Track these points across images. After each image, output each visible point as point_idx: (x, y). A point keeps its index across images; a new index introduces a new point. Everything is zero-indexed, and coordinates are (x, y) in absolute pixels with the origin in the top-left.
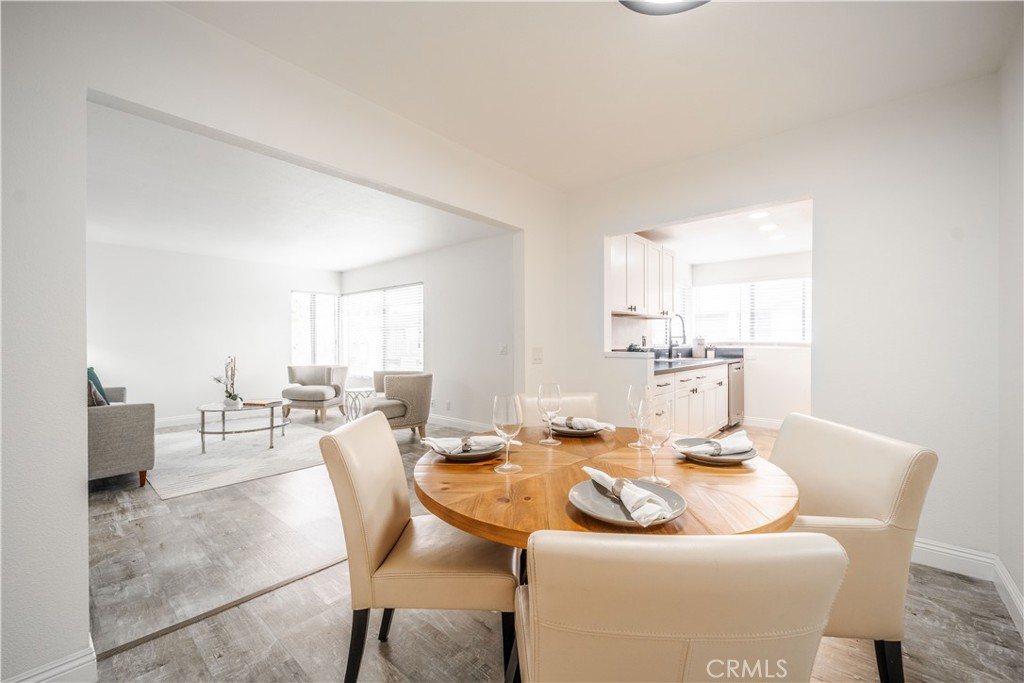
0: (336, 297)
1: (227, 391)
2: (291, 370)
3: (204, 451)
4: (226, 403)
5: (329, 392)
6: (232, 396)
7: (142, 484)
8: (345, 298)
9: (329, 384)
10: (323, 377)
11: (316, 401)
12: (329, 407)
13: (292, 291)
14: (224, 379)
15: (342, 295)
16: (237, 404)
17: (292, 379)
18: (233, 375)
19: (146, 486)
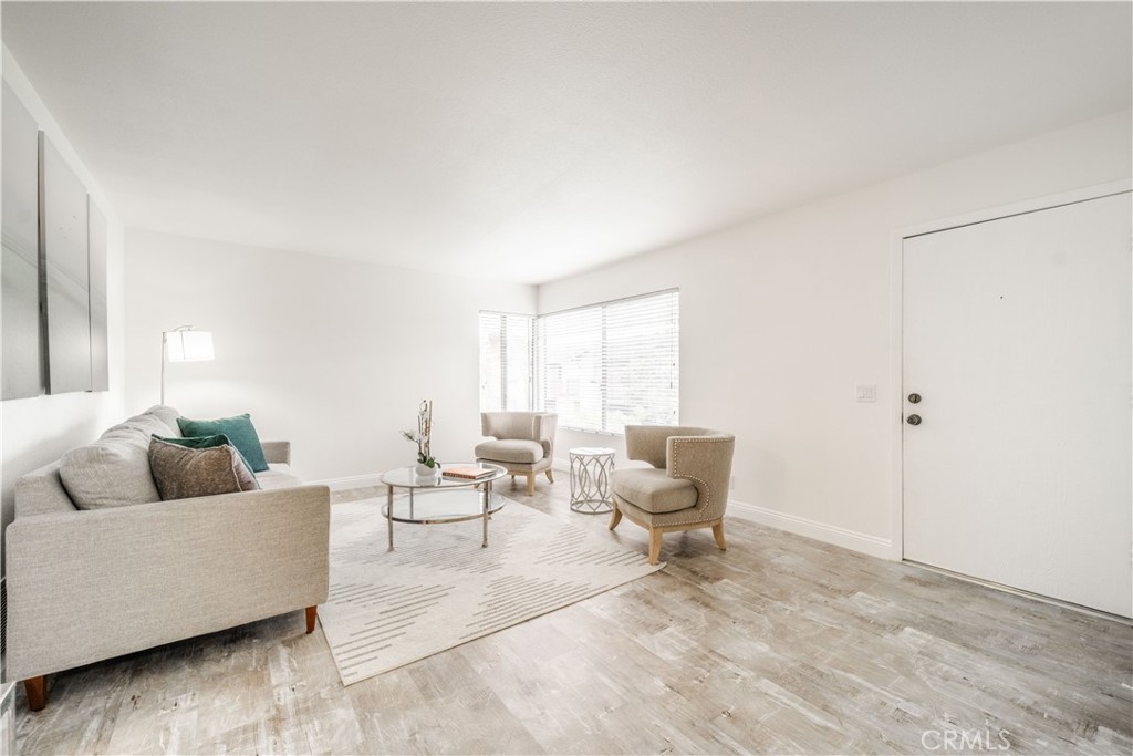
0: (531, 320)
1: (420, 453)
2: (485, 419)
3: (391, 549)
4: (420, 472)
5: (538, 452)
6: (426, 461)
7: (310, 629)
8: (541, 320)
9: (537, 439)
10: (528, 427)
11: (522, 463)
12: (538, 472)
13: (480, 311)
14: (417, 436)
15: (539, 317)
16: (433, 473)
17: (487, 431)
18: (428, 429)
19: (317, 630)
